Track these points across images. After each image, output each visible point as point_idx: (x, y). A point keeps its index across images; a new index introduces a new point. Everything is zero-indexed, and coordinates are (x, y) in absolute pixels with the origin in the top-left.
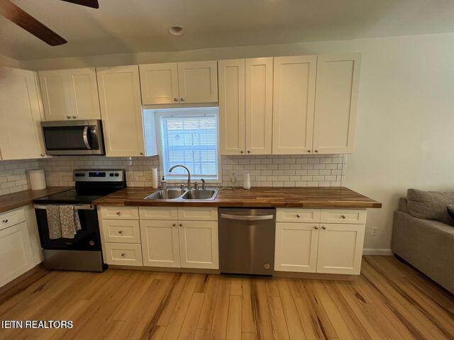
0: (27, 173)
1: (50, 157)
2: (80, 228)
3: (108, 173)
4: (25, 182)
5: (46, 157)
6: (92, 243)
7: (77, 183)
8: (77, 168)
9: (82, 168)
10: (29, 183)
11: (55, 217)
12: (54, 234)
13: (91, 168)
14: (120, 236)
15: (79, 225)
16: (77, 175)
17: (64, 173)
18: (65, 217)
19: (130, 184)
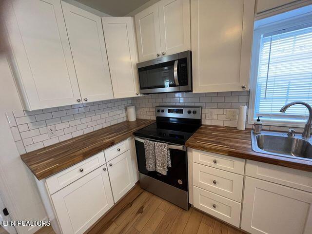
0: (126, 109)
1: (142, 95)
2: (170, 166)
3: (185, 111)
4: (124, 115)
5: (139, 95)
6: (180, 182)
7: (158, 118)
8: (158, 105)
9: (161, 104)
10: (127, 116)
11: (151, 152)
12: (150, 168)
13: (169, 104)
14: (213, 185)
15: (170, 163)
16: (158, 111)
17: (147, 109)
18: (159, 154)
19: (206, 122)
